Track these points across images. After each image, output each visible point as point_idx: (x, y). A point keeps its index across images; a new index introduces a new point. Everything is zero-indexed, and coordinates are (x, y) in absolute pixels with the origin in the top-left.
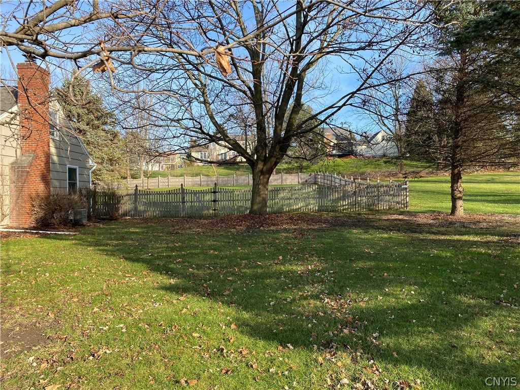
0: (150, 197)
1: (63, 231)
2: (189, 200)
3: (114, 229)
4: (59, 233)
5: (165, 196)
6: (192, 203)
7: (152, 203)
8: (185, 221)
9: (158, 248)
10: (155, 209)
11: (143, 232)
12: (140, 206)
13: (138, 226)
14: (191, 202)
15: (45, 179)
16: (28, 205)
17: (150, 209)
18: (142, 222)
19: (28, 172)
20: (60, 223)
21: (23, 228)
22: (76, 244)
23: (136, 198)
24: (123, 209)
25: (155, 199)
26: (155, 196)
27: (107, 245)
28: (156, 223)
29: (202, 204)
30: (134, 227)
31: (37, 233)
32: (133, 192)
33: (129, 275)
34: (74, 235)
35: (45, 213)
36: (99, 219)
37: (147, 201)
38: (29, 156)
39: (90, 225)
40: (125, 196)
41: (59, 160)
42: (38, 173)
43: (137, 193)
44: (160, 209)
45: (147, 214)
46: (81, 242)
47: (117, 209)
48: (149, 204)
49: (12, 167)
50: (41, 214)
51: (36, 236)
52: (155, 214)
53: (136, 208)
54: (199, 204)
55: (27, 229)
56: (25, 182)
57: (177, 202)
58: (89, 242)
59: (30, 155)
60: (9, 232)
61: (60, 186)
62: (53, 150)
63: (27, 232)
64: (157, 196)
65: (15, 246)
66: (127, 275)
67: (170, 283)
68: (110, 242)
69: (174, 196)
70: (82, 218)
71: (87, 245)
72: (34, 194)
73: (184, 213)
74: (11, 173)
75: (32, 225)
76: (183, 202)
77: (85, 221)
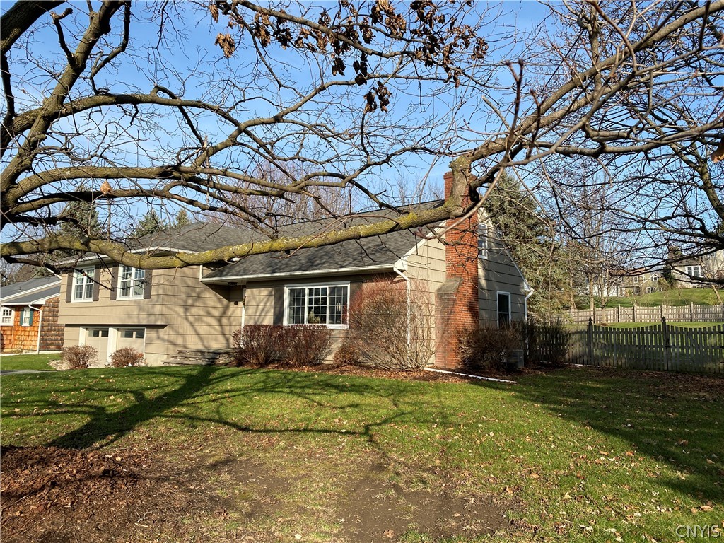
0: (611, 336)
1: (497, 378)
2: (678, 344)
3: (563, 380)
4: (493, 379)
5: (635, 336)
6: (683, 350)
7: (615, 346)
8: (675, 378)
9: (640, 417)
10: (619, 355)
11: (608, 389)
12: (596, 350)
13: (597, 378)
14: (682, 347)
15: (473, 309)
16: (454, 341)
17: (611, 354)
18: (602, 372)
19: (455, 300)
20: (492, 367)
21: (450, 370)
22: (517, 397)
23: (590, 338)
24: (571, 353)
25: (619, 339)
26: (619, 336)
27: (560, 403)
28: (625, 376)
29: (702, 352)
30: (592, 379)
31: (466, 378)
32: (585, 328)
33: (606, 454)
34: (512, 384)
35: (473, 352)
36: (539, 365)
37: (607, 341)
38: (455, 281)
39: (528, 373)
40: (574, 334)
41: (488, 285)
42: (465, 301)
43: (591, 331)
44: (627, 356)
45: (608, 362)
46: (522, 394)
47: (563, 353)
48: (610, 347)
49: (438, 294)
50: (470, 353)
51: (466, 381)
52: (620, 363)
53: (590, 352)
54: (697, 352)
55: (454, 371)
56: (451, 312)
57: (656, 346)
58: (534, 396)
59: (457, 279)
60: (436, 372)
61: (490, 318)
62: (481, 273)
63: (456, 375)
64: (623, 336)
65: (446, 391)
66: (602, 452)
67: (678, 479)
68: (562, 399)
69: (651, 337)
70: (517, 362)
71: (532, 400)
72: (461, 328)
73: (670, 364)
74: (436, 302)
75: (459, 367)
76: (667, 347)
77: (521, 367)
